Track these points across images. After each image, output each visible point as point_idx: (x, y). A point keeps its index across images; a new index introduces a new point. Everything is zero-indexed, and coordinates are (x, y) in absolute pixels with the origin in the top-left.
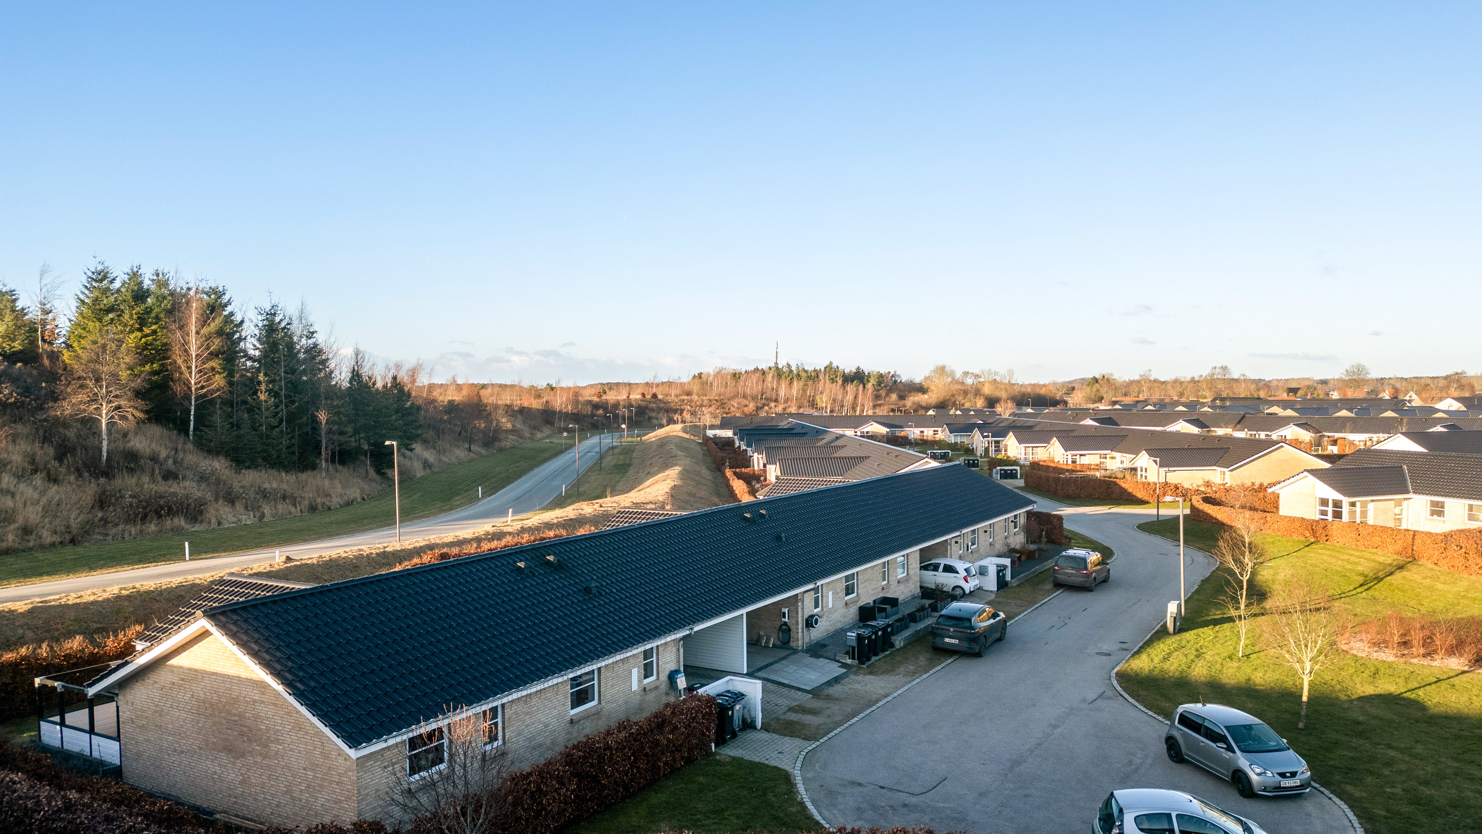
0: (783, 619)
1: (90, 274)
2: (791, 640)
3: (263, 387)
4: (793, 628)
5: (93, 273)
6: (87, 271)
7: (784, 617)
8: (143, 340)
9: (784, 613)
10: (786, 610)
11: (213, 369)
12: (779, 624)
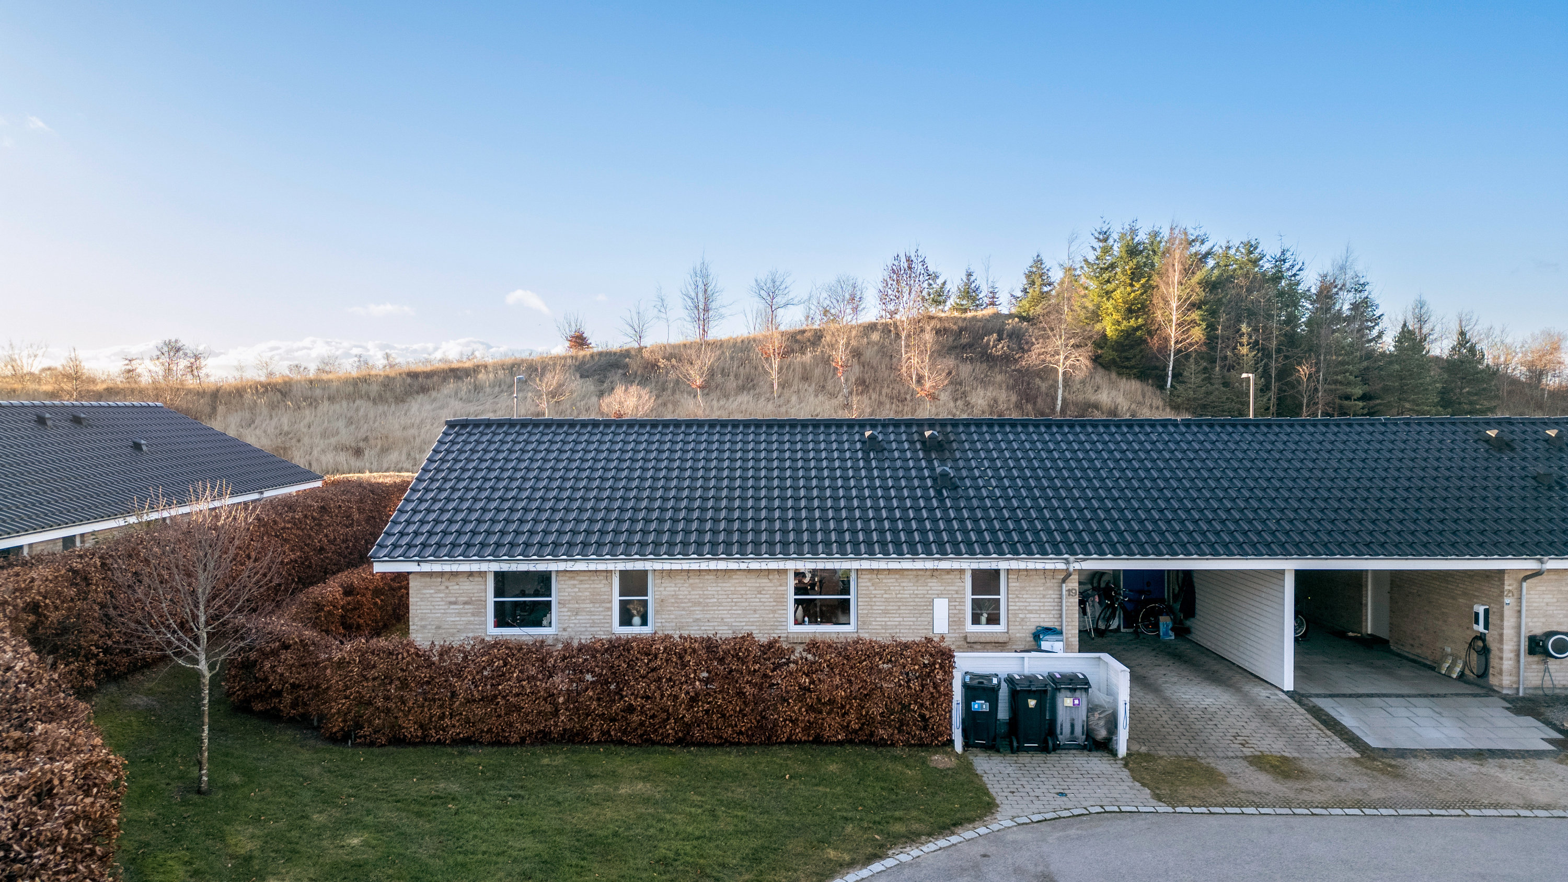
0: (1475, 626)
1: (1097, 235)
2: (1491, 671)
3: (1245, 340)
4: (1493, 646)
5: (1100, 233)
6: (1094, 232)
7: (1477, 622)
8: (1133, 295)
9: (1477, 614)
10: (1481, 609)
11: (1193, 321)
12: (1470, 636)
